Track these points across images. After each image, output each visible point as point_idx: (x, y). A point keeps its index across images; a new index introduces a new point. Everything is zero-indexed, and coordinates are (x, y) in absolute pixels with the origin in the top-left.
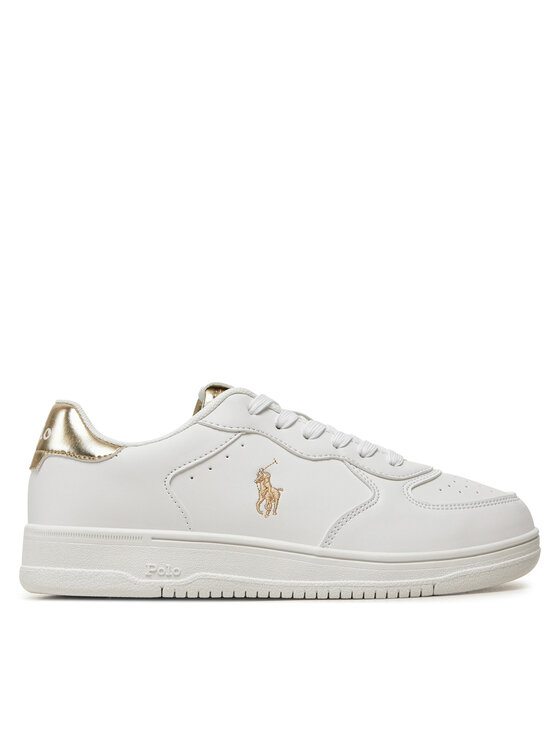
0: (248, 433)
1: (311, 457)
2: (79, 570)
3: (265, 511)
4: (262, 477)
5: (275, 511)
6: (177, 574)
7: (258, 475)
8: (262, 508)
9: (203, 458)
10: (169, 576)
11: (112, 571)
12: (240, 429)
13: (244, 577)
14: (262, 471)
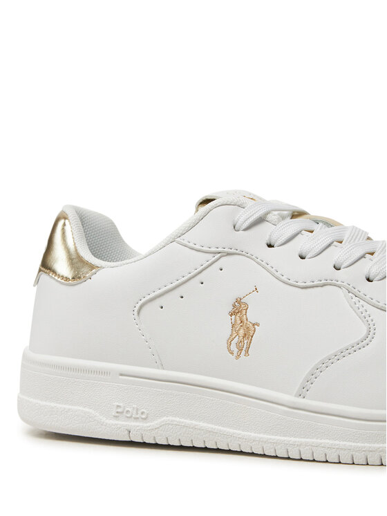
0: (229, 254)
1: (299, 284)
2: (53, 404)
3: (236, 351)
4: (238, 308)
5: (247, 352)
6: (143, 416)
7: (234, 306)
8: (233, 347)
9: (174, 285)
10: (136, 419)
11: (81, 408)
12: (220, 249)
13: (213, 426)
14: (239, 301)
